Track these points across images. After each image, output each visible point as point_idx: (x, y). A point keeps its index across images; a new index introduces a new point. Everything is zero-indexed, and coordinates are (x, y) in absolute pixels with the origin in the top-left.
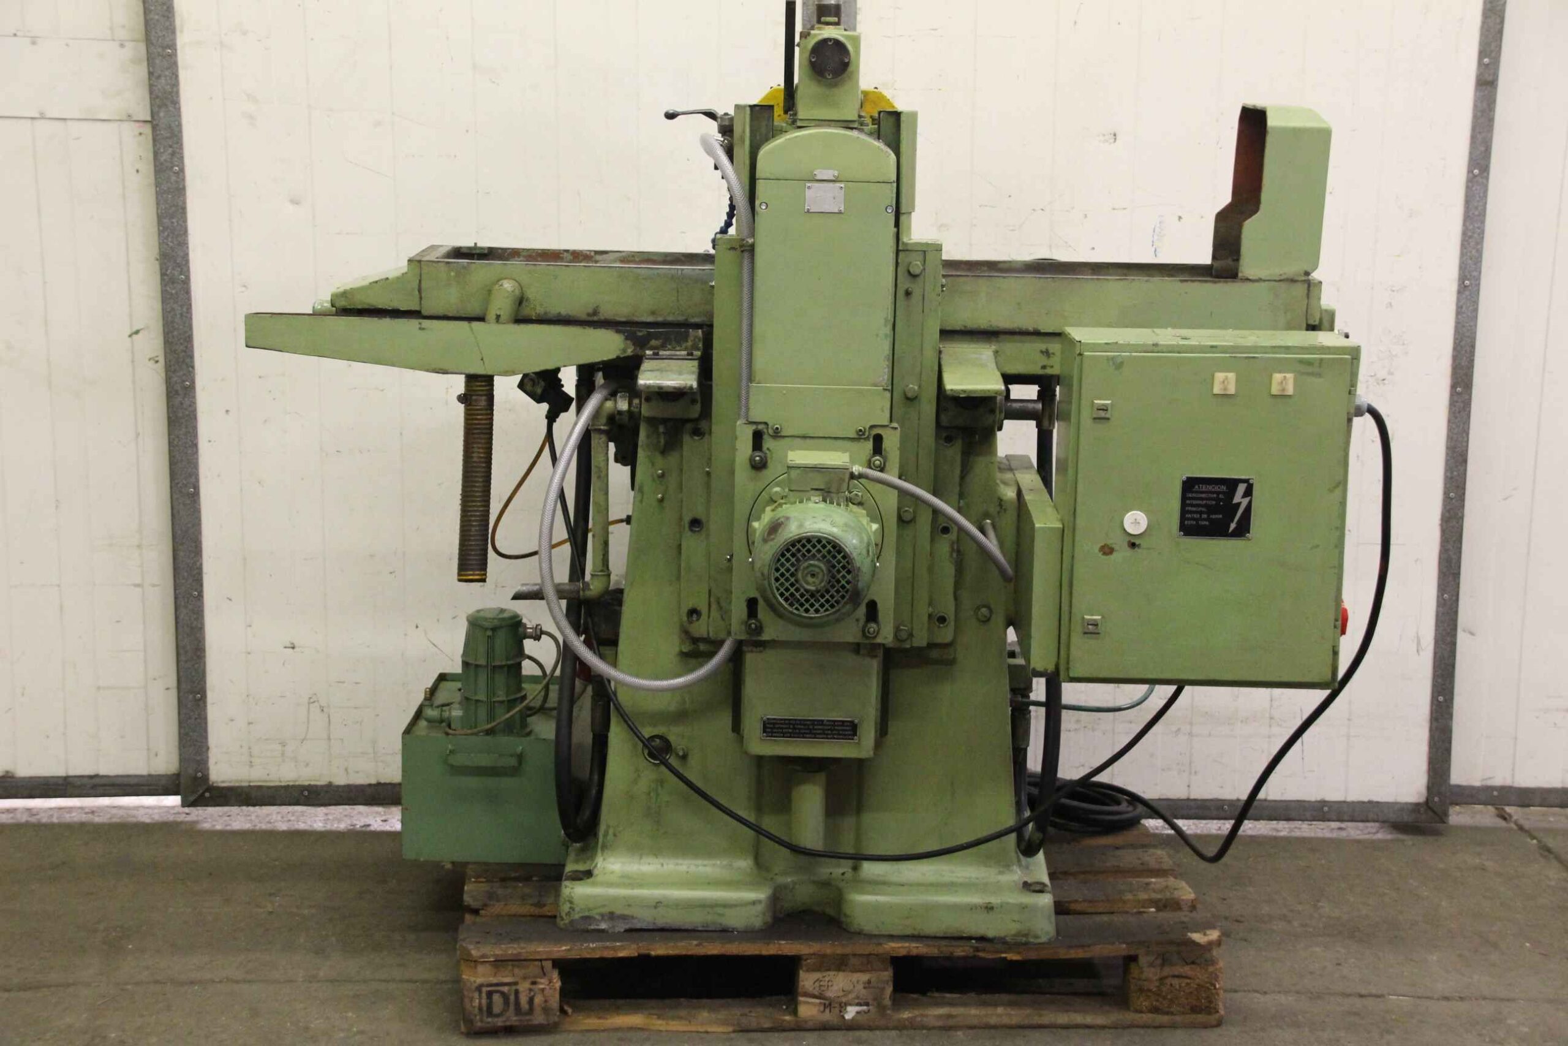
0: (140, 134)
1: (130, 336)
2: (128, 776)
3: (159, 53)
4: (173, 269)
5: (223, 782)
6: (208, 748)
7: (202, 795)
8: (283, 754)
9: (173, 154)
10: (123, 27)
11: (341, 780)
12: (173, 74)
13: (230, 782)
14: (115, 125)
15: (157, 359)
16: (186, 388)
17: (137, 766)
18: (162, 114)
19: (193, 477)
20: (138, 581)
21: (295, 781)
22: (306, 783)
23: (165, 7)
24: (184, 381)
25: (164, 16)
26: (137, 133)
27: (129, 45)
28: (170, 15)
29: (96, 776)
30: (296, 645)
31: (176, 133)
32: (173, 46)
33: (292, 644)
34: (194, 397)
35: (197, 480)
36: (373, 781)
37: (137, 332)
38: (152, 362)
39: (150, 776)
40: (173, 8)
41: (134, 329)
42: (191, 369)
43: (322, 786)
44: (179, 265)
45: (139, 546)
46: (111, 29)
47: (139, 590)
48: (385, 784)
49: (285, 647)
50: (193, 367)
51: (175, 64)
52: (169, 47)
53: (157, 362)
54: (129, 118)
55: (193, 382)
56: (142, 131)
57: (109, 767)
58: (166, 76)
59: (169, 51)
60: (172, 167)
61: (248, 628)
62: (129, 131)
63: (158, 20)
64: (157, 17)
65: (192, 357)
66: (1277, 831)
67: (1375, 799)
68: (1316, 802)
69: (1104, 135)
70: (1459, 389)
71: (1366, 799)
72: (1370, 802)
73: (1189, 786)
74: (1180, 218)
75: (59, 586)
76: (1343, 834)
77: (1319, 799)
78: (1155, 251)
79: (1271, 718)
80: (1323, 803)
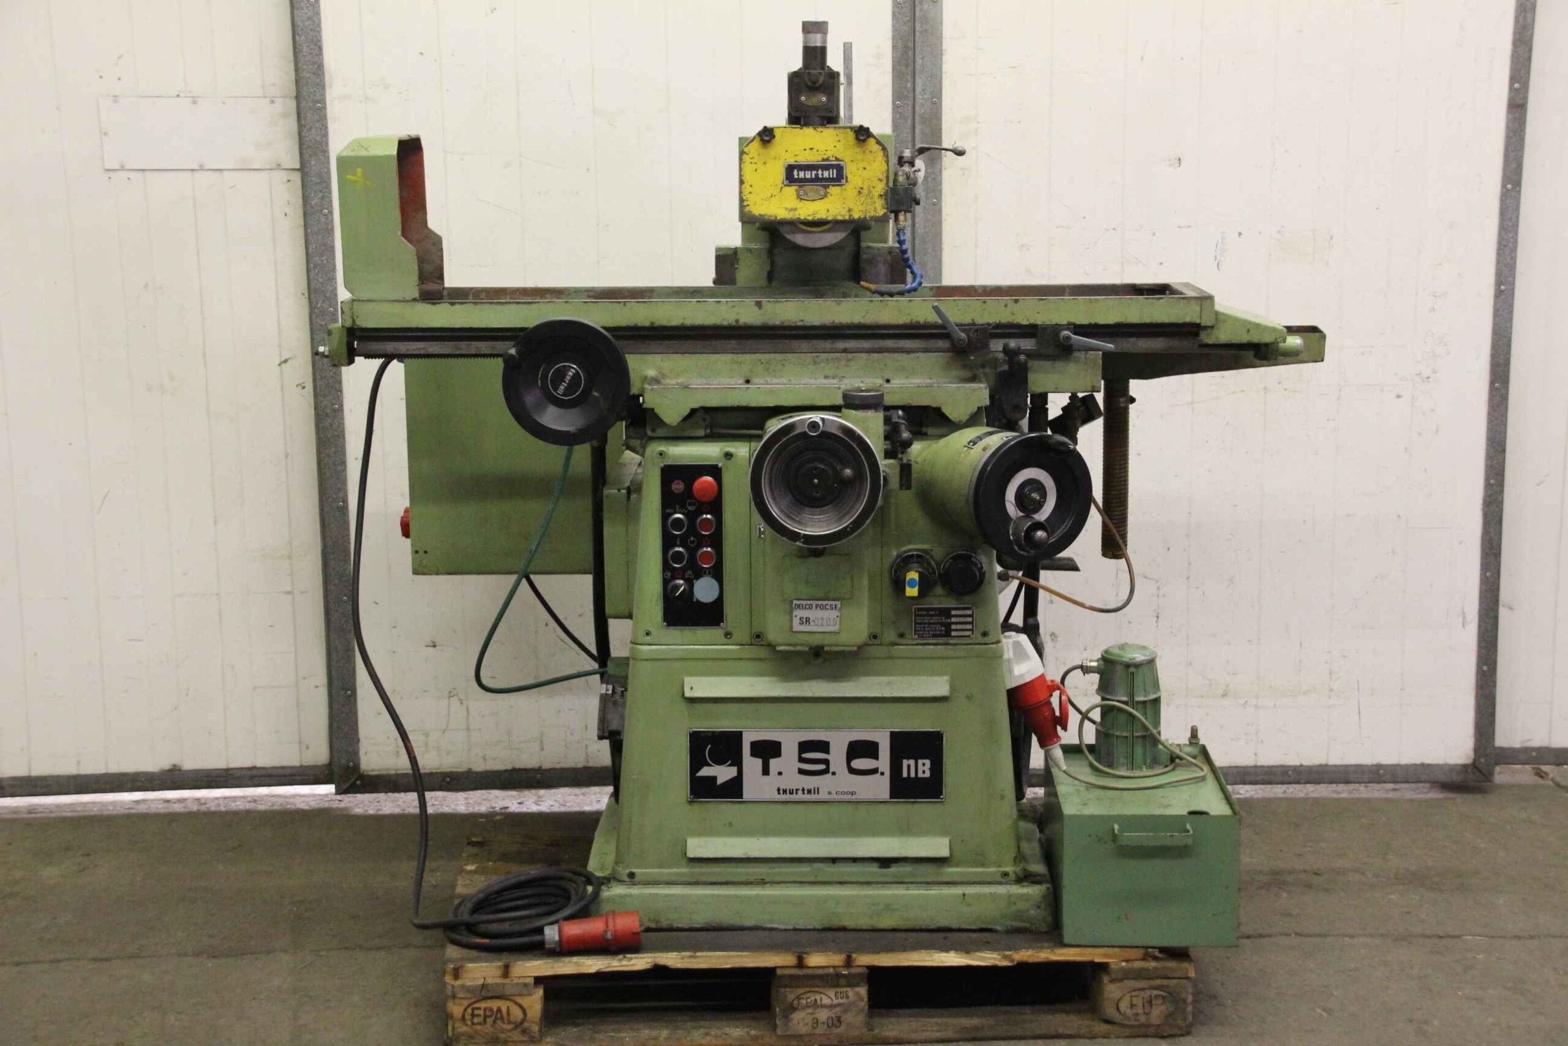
0: (289, 181)
1: (280, 365)
2: (283, 768)
3: (310, 107)
4: (324, 302)
5: (373, 770)
6: (358, 741)
7: (354, 783)
8: (426, 744)
9: (323, 198)
10: (274, 85)
11: (479, 767)
12: (323, 125)
13: (379, 770)
14: (265, 174)
15: (303, 385)
16: (335, 411)
17: (290, 758)
18: (313, 163)
19: (342, 492)
20: (289, 589)
21: (438, 769)
22: (449, 770)
23: (316, 66)
24: (333, 404)
25: (314, 74)
26: (285, 180)
27: (279, 101)
28: (320, 73)
29: (254, 768)
30: (437, 644)
31: (325, 179)
32: (323, 101)
33: (434, 642)
34: (342, 418)
35: (346, 496)
36: (509, 767)
37: (286, 361)
38: (299, 388)
39: (302, 766)
40: (323, 66)
41: (283, 359)
42: (339, 393)
43: (462, 773)
44: (328, 299)
45: (290, 557)
46: (263, 87)
47: (290, 597)
48: (520, 770)
49: (427, 646)
50: (341, 391)
51: (325, 116)
52: (318, 101)
53: (304, 388)
54: (279, 167)
55: (341, 405)
56: (289, 178)
57: (265, 760)
58: (316, 128)
59: (319, 105)
60: (322, 210)
61: (394, 629)
62: (280, 177)
63: (309, 78)
64: (308, 75)
65: (340, 382)
66: (1338, 793)
67: (1427, 761)
68: (1372, 765)
69: (1170, 160)
70: (1497, 385)
71: (1418, 762)
72: (1423, 765)
73: (1256, 754)
74: (1240, 234)
75: (217, 595)
76: (1398, 795)
77: (1375, 762)
78: (1218, 264)
79: (1331, 690)
80: (1380, 766)
